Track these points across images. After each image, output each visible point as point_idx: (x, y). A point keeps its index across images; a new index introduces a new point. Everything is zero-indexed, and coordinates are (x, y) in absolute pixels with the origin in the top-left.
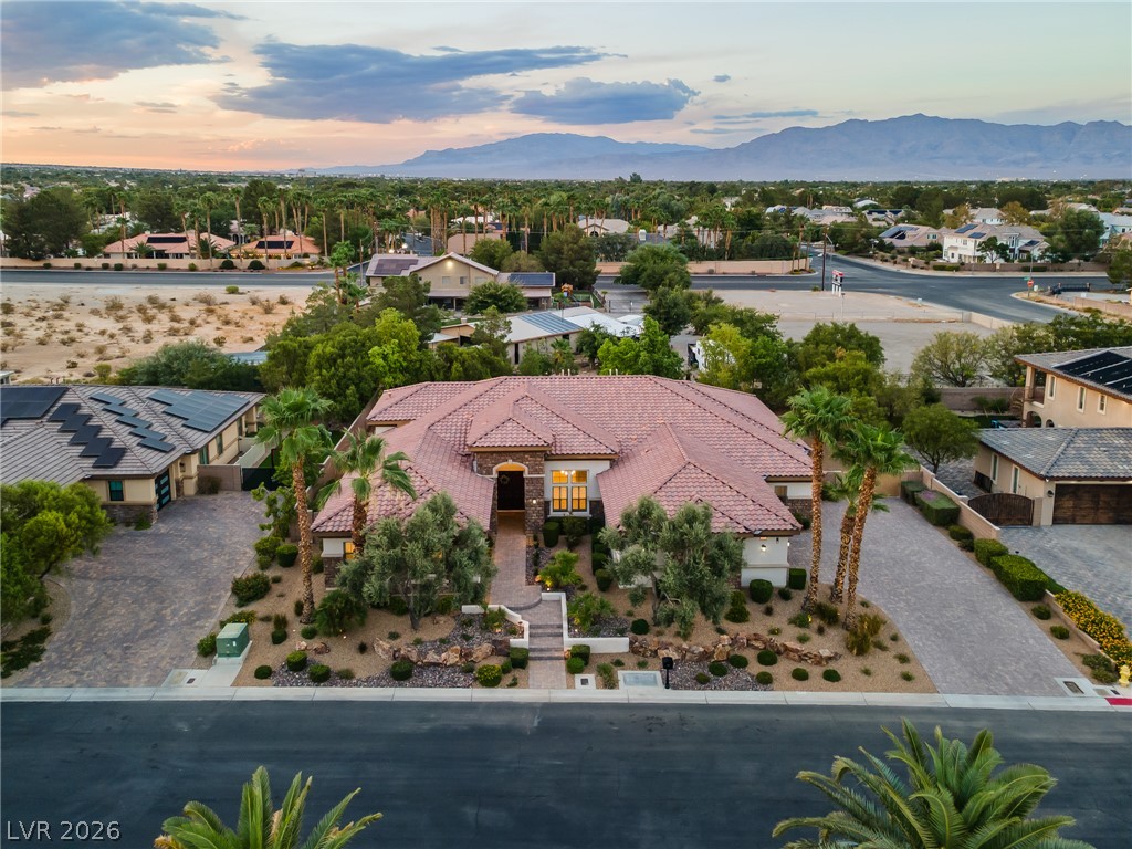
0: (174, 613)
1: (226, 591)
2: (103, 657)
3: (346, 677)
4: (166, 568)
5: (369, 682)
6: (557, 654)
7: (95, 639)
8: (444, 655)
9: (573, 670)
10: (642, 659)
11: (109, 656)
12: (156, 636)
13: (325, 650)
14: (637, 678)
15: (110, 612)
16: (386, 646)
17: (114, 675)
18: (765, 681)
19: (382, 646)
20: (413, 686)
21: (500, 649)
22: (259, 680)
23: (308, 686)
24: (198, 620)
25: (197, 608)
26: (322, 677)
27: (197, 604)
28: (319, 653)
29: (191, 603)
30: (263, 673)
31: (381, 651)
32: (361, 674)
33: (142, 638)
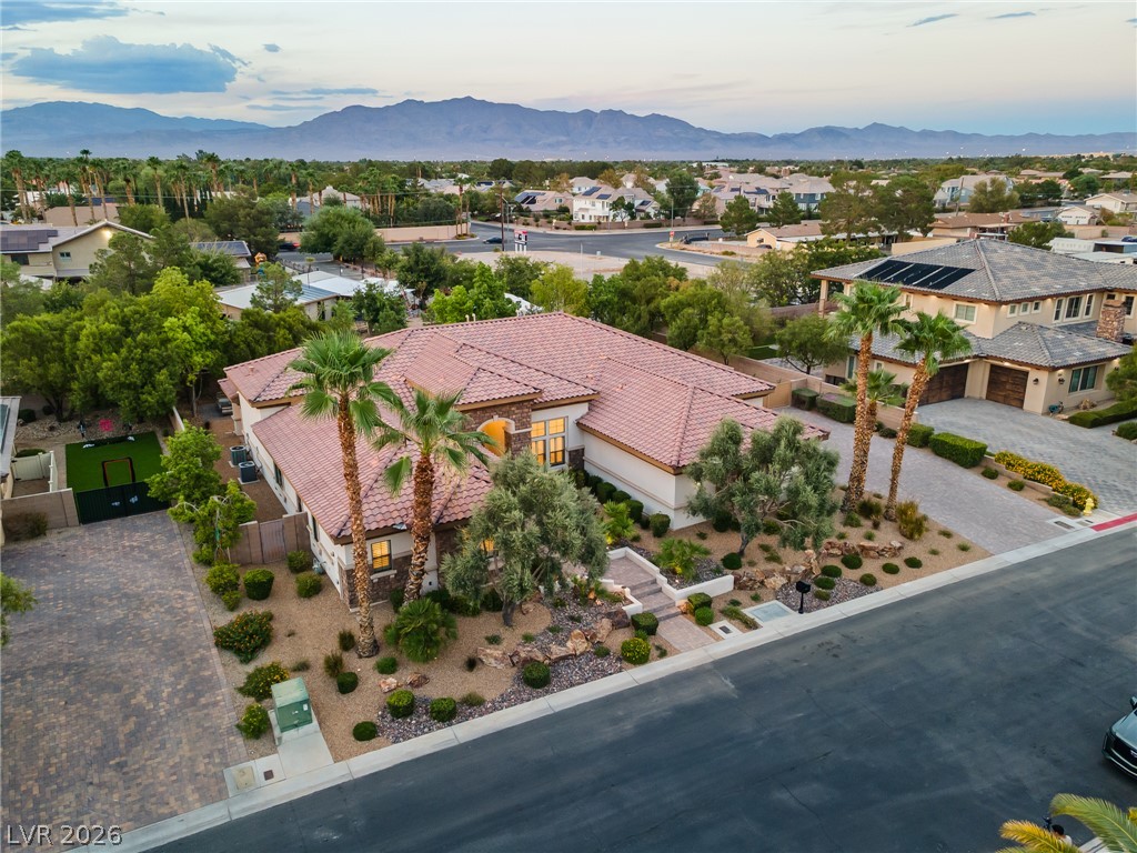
0: (151, 696)
1: (208, 648)
2: (91, 789)
3: (474, 704)
4: (75, 645)
5: (506, 701)
6: (673, 611)
7: (52, 770)
8: (569, 644)
9: (704, 622)
10: (753, 593)
11: (100, 785)
12: (152, 736)
13: (422, 681)
14: (765, 612)
15: (40, 726)
16: (498, 653)
17: (136, 807)
18: (869, 582)
19: (491, 655)
20: (562, 688)
21: (620, 621)
22: (366, 743)
23: (439, 728)
24: (199, 695)
25: (183, 682)
26: (446, 714)
27: (178, 676)
28: (417, 686)
29: (167, 678)
30: (365, 733)
31: (493, 661)
32: (490, 695)
33: (130, 745)
